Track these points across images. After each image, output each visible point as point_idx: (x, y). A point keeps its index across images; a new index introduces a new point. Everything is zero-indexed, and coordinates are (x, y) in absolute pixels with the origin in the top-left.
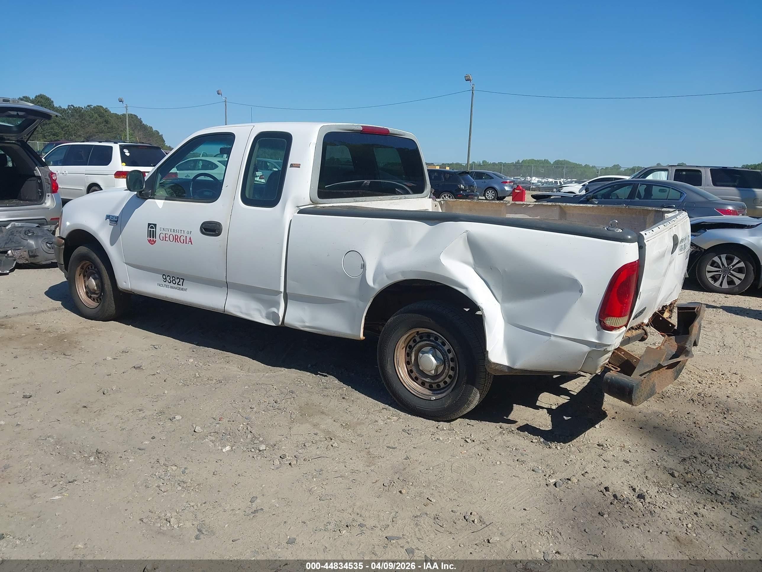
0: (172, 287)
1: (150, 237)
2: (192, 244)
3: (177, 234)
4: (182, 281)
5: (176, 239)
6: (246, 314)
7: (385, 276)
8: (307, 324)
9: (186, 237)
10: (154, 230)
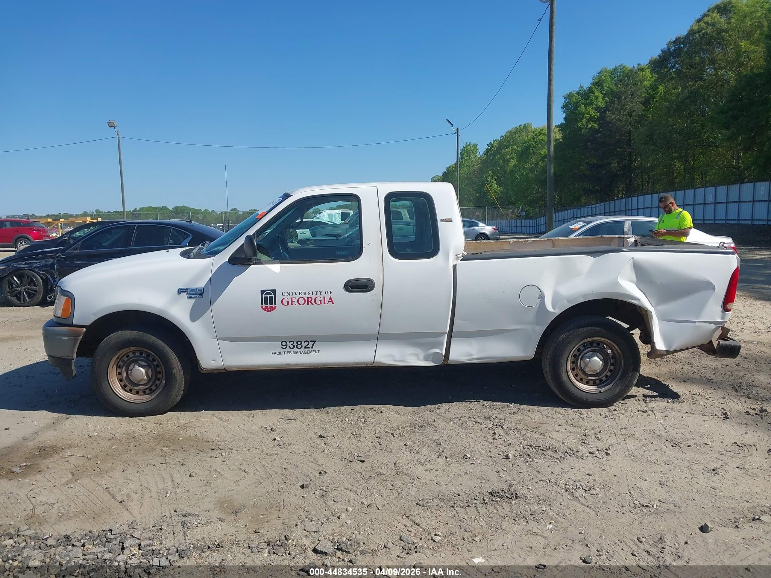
0: (294, 353)
1: (266, 304)
2: (333, 303)
3: (311, 296)
4: (311, 343)
5: (309, 301)
6: (401, 361)
7: (566, 301)
8: (475, 357)
9: (324, 298)
10: (273, 296)
